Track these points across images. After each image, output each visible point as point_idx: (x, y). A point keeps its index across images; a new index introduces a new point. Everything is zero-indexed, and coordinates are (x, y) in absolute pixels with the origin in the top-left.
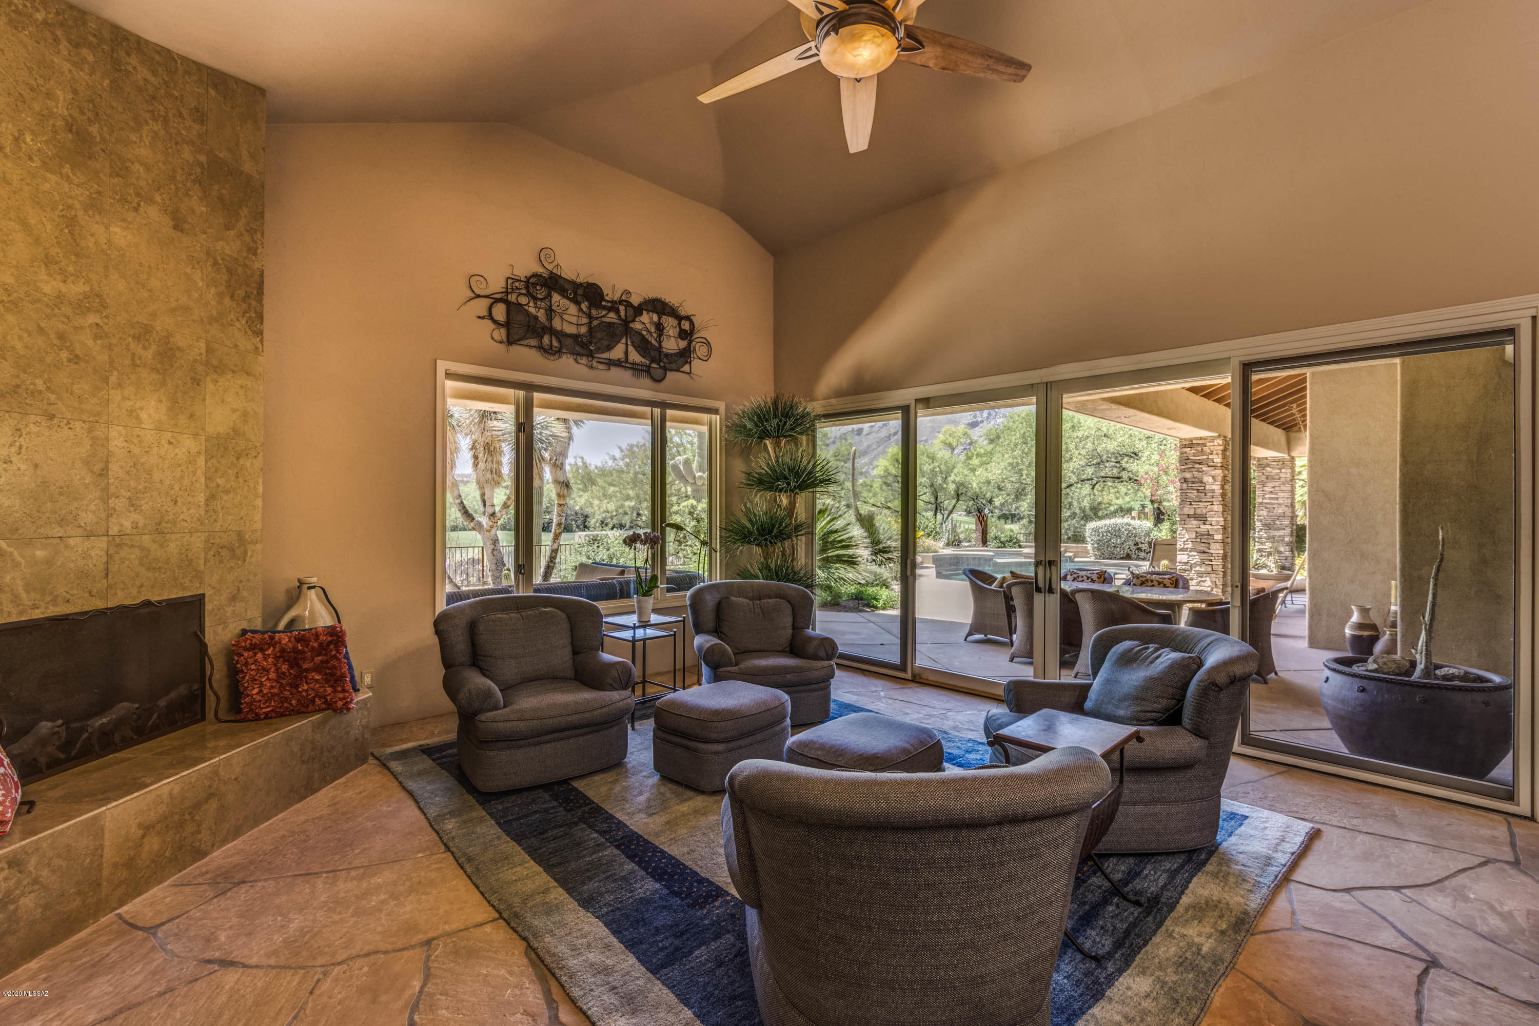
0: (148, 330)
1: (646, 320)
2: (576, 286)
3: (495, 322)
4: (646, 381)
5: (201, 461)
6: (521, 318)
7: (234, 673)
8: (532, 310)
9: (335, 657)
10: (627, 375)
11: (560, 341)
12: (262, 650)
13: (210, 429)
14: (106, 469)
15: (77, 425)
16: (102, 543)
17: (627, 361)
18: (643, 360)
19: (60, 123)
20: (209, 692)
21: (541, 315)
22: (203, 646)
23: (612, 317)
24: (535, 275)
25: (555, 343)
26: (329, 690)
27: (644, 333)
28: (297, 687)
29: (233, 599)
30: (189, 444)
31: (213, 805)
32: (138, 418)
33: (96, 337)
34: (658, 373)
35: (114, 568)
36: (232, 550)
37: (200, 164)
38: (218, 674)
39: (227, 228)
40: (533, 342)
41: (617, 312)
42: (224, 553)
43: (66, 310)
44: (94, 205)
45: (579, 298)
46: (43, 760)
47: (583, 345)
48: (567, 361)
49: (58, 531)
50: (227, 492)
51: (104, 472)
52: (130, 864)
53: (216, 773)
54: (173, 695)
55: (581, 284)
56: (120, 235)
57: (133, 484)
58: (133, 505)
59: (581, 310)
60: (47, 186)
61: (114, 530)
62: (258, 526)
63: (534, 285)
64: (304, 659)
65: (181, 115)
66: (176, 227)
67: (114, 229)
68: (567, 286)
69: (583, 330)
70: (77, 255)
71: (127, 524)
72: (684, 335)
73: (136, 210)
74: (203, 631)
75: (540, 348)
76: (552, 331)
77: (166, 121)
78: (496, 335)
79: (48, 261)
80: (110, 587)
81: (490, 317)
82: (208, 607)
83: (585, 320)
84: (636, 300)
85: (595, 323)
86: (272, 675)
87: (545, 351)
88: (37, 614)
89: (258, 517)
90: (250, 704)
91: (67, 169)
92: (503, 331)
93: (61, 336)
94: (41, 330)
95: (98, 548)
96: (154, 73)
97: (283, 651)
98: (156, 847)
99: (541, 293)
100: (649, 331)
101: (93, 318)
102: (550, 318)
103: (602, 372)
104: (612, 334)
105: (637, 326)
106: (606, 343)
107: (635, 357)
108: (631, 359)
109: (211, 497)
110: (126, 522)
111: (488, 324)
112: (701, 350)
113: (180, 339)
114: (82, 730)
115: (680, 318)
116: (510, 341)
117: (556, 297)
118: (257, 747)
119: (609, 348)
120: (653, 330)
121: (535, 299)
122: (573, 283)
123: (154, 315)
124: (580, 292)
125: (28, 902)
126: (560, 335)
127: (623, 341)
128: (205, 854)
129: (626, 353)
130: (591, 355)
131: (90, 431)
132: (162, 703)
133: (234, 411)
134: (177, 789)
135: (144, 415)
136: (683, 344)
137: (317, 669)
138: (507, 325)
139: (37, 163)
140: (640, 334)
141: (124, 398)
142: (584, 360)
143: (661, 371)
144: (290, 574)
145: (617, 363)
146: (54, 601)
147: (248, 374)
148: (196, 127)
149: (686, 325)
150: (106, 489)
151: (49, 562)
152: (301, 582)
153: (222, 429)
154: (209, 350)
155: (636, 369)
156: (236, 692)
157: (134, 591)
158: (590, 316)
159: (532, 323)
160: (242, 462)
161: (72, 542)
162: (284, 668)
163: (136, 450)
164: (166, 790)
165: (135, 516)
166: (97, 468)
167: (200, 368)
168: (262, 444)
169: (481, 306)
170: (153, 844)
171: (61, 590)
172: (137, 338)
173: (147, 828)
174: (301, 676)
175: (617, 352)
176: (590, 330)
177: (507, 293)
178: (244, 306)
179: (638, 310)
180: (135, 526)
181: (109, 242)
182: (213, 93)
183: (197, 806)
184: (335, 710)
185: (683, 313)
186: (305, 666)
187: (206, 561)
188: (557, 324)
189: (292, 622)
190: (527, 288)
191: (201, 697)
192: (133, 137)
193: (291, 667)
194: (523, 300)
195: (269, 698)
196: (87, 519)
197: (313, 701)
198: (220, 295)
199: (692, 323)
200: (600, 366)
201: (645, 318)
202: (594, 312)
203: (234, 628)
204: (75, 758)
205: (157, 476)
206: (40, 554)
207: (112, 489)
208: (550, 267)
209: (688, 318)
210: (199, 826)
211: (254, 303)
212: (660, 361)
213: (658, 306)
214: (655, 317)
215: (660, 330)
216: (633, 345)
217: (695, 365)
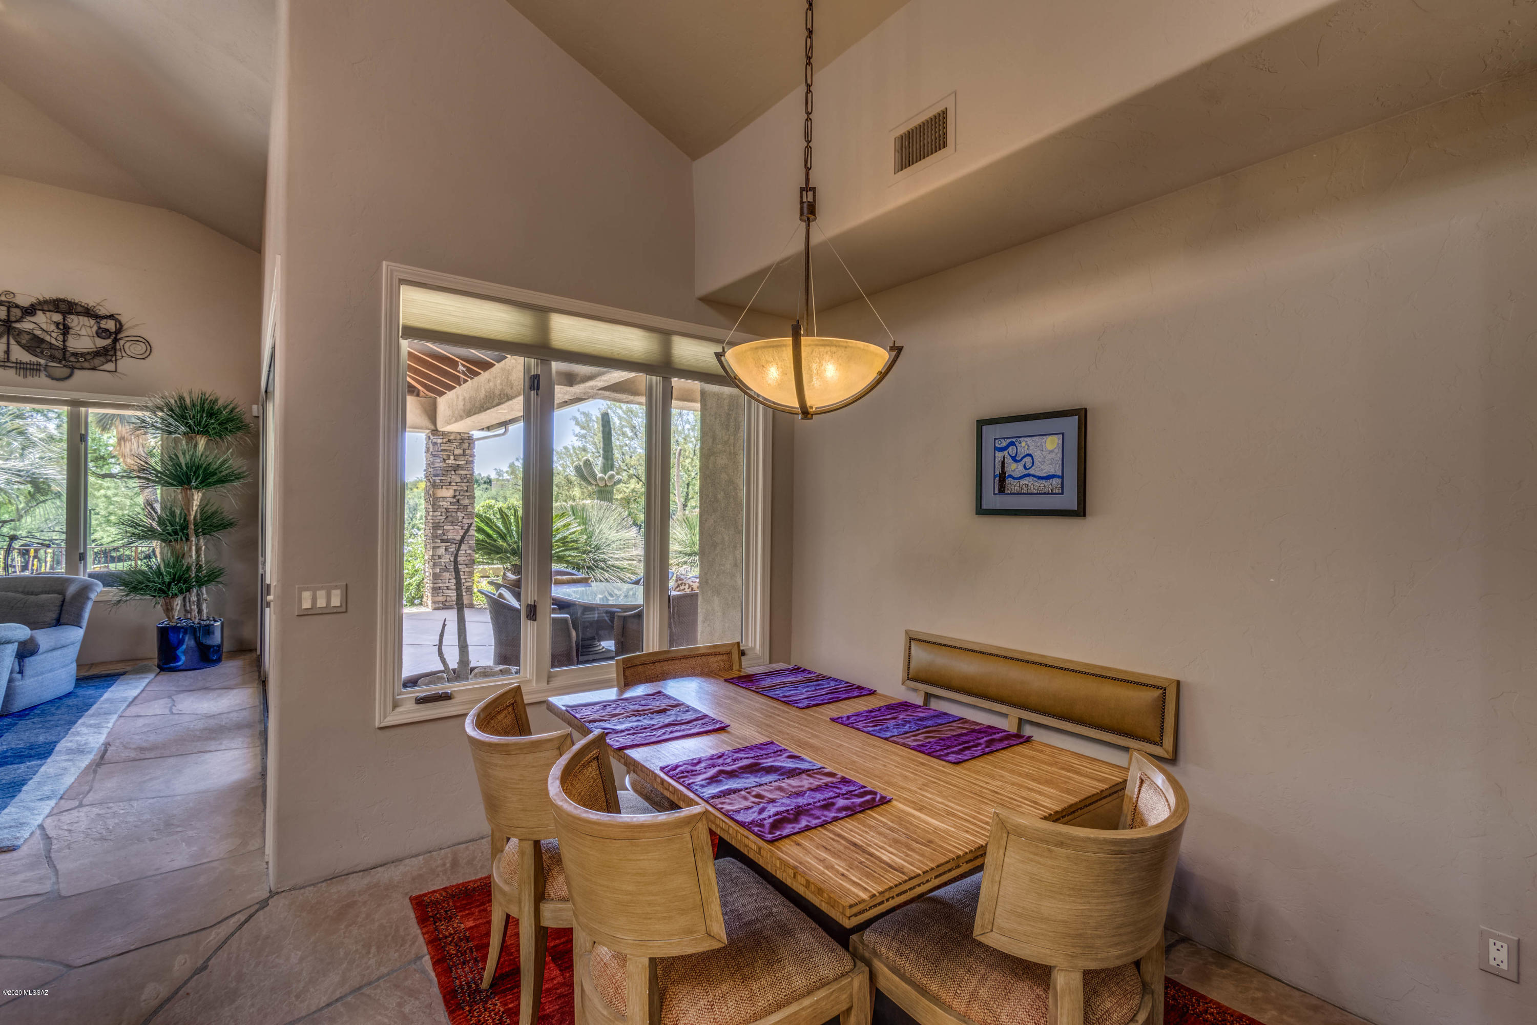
1: (39, 323)
4: (43, 379)
10: (7, 375)
17: (7, 360)
18: (34, 359)
27: (38, 333)
34: (62, 372)
72: (102, 333)
84: (24, 301)
100: (48, 333)
105: (26, 326)
107: (21, 356)
108: (13, 358)
112: (133, 349)
115: (97, 318)
120: (53, 329)
129: (6, 353)
136: (103, 343)
140: (30, 333)
143: (66, 371)
149: (110, 325)
155: (24, 368)
179: (30, 311)
185: (103, 312)
199: (119, 322)
201: (41, 318)
209: (111, 317)
212: (64, 358)
213: (63, 307)
214: (57, 317)
215: (65, 330)
216: (19, 343)
217: (124, 364)
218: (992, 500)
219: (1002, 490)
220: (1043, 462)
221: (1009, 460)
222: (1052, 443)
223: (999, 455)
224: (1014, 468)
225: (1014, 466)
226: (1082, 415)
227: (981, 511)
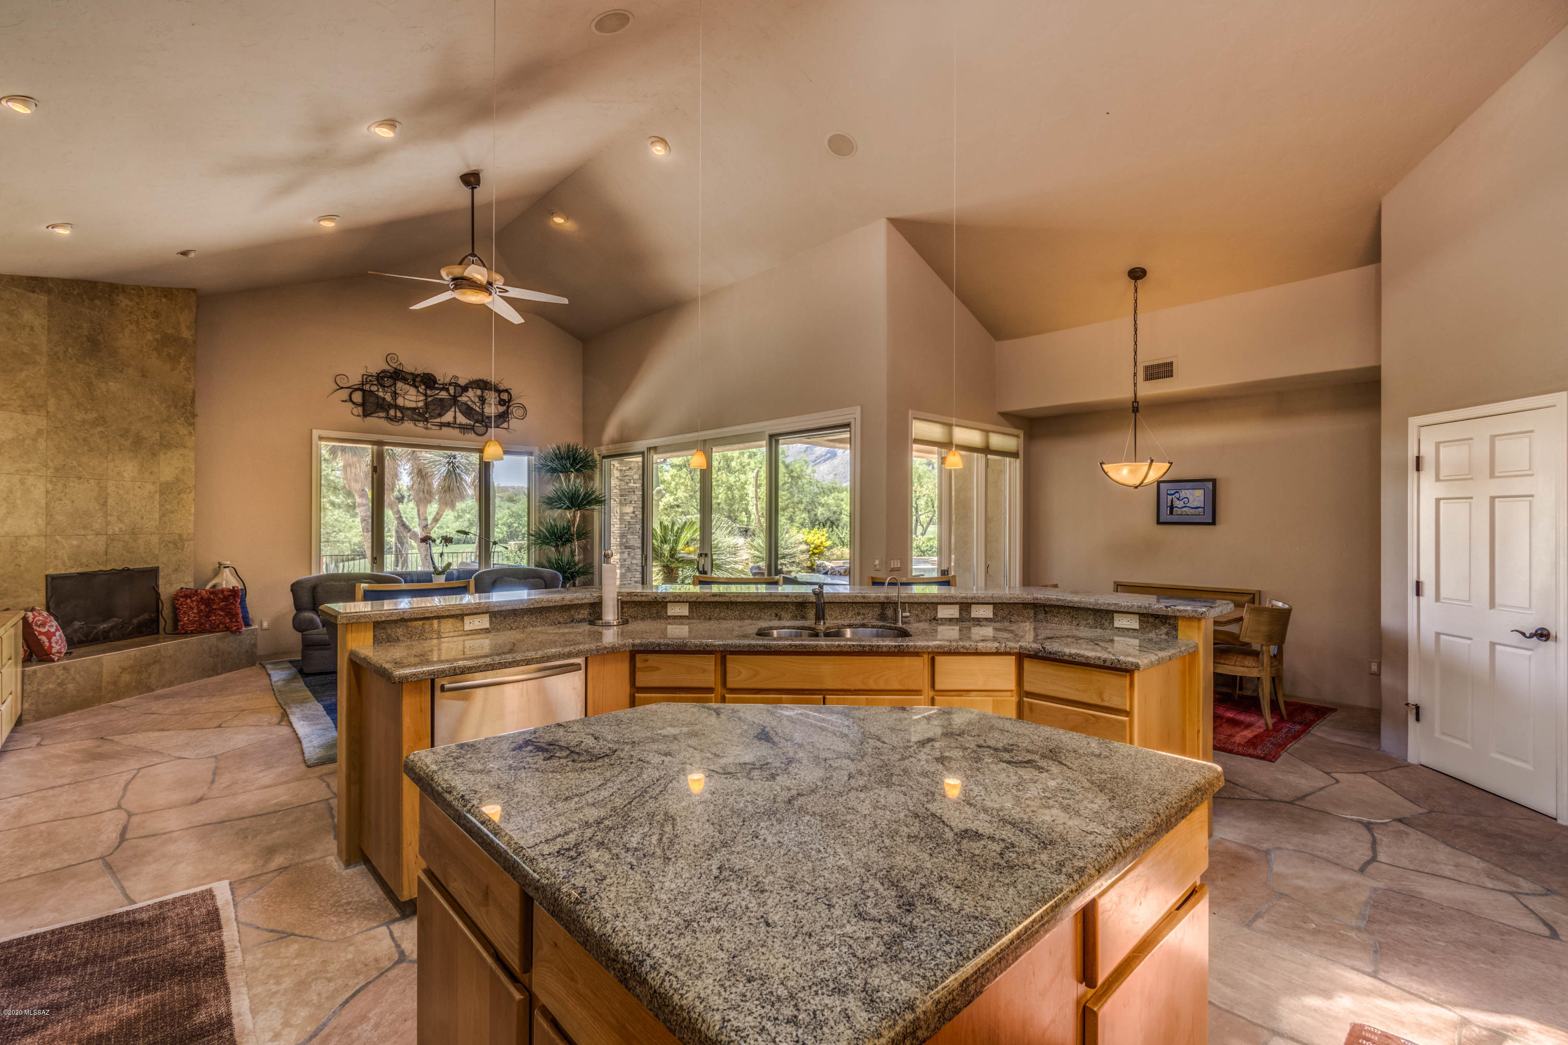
0: (127, 431)
1: (470, 396)
2: (415, 376)
3: (354, 403)
4: (472, 436)
5: (157, 496)
6: (372, 399)
7: (175, 610)
8: (381, 394)
9: (232, 603)
10: (456, 432)
11: (402, 413)
12: (191, 598)
13: (162, 479)
14: (106, 502)
15: (92, 481)
16: (104, 538)
17: (455, 423)
18: (469, 422)
19: (84, 339)
20: (161, 619)
21: (388, 397)
22: (158, 594)
23: (443, 394)
24: (383, 371)
25: (399, 414)
26: (228, 621)
27: (469, 403)
28: (209, 617)
29: (176, 570)
30: (150, 487)
31: (157, 667)
32: (123, 476)
33: (101, 438)
34: (481, 430)
35: (110, 550)
36: (175, 544)
37: (156, 340)
38: (166, 611)
39: (173, 370)
40: (382, 414)
41: (447, 390)
42: (171, 545)
43: (87, 427)
44: (100, 374)
45: (417, 384)
46: (75, 639)
47: (420, 414)
48: (408, 425)
49: (83, 532)
50: (172, 512)
51: (105, 504)
52: (115, 683)
53: (159, 651)
54: (141, 618)
55: (419, 375)
56: (113, 386)
57: (120, 509)
58: (120, 519)
59: (418, 391)
60: (78, 370)
61: (110, 532)
62: (191, 531)
63: (382, 378)
64: (214, 604)
65: (146, 317)
66: (143, 376)
67: (110, 383)
68: (408, 376)
69: (421, 404)
70: (92, 400)
71: (117, 529)
72: (502, 402)
73: (121, 372)
74: (158, 587)
75: (388, 418)
76: (397, 407)
77: (137, 322)
78: (355, 411)
79: (78, 405)
80: (107, 560)
81: (351, 400)
82: (161, 574)
83: (422, 398)
84: (462, 382)
85: (430, 399)
86: (195, 611)
87: (391, 419)
88: (73, 571)
89: (191, 526)
90: (182, 626)
91: (88, 360)
92: (360, 409)
93: (85, 440)
94: (76, 438)
95: (102, 541)
96: (131, 300)
97: (202, 598)
98: (128, 679)
99: (388, 382)
100: (475, 403)
101: (100, 429)
102: (395, 399)
103: (435, 431)
104: (443, 406)
105: (463, 399)
106: (437, 412)
107: (461, 419)
108: (458, 421)
109: (163, 515)
110: (116, 528)
111: (350, 405)
112: (516, 412)
113: (145, 433)
114: (95, 628)
115: (499, 391)
116: (365, 415)
117: (400, 385)
118: (183, 643)
119: (440, 415)
120: (477, 400)
121: (383, 386)
122: (412, 374)
123: (130, 423)
124: (418, 379)
125: (71, 686)
126: (402, 409)
127: (453, 409)
128: (153, 690)
129: (455, 418)
130: (426, 420)
131: (98, 484)
132: (135, 621)
133: (177, 468)
134: (138, 654)
135: (125, 474)
136: (502, 409)
137: (222, 609)
138: (363, 405)
139: (74, 360)
140: (466, 404)
141: (115, 467)
142: (421, 424)
143: (484, 429)
144: (216, 559)
145: (448, 425)
146: (81, 565)
147: (185, 447)
148: (154, 321)
149: (505, 396)
150: (106, 512)
151: (78, 547)
152: (220, 564)
153: (169, 479)
154: (162, 437)
155: (463, 428)
156: (176, 620)
157: (120, 563)
158: (426, 395)
159: (381, 401)
160: (181, 496)
161: (89, 537)
162: (203, 607)
163: (121, 492)
164: (133, 653)
165: (121, 525)
166: (102, 501)
167: (156, 447)
168: (194, 486)
169: (344, 394)
170: (126, 678)
171: (84, 560)
172: (122, 436)
173: (124, 669)
174: (211, 611)
175: (448, 417)
176: (426, 404)
177: (363, 384)
178: (183, 410)
179: (465, 389)
180: (121, 530)
181: (108, 391)
182: (164, 300)
183: (149, 665)
184: (232, 632)
185: (502, 388)
186: (215, 607)
187: (160, 549)
188: (400, 401)
189: (214, 586)
190: (378, 380)
191: (157, 621)
192: (120, 336)
193: (206, 607)
194: (374, 388)
195: (192, 622)
196: (97, 526)
197: (218, 626)
198: (168, 407)
199: (509, 393)
200: (433, 427)
201: (471, 393)
202: (429, 392)
203: (177, 587)
204: (91, 641)
205: (132, 505)
206: (75, 543)
207: (109, 512)
208: (395, 366)
209: (506, 391)
210: (150, 675)
211: (189, 408)
212: (482, 421)
213: (482, 384)
214: (479, 392)
215: (483, 400)
216: (460, 411)
217: (513, 423)
218: (1165, 517)
219: (1171, 513)
220: (1194, 501)
221: (1175, 500)
222: (1199, 493)
223: (1170, 497)
224: (1177, 503)
225: (1178, 502)
226: (1214, 481)
227: (1159, 522)
